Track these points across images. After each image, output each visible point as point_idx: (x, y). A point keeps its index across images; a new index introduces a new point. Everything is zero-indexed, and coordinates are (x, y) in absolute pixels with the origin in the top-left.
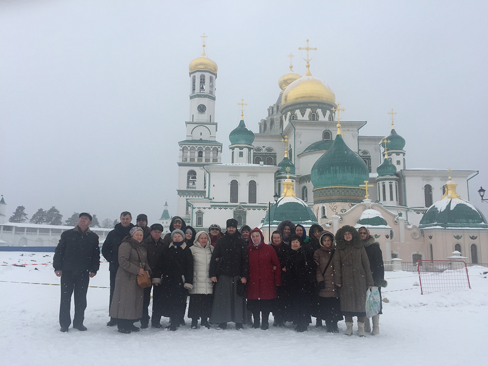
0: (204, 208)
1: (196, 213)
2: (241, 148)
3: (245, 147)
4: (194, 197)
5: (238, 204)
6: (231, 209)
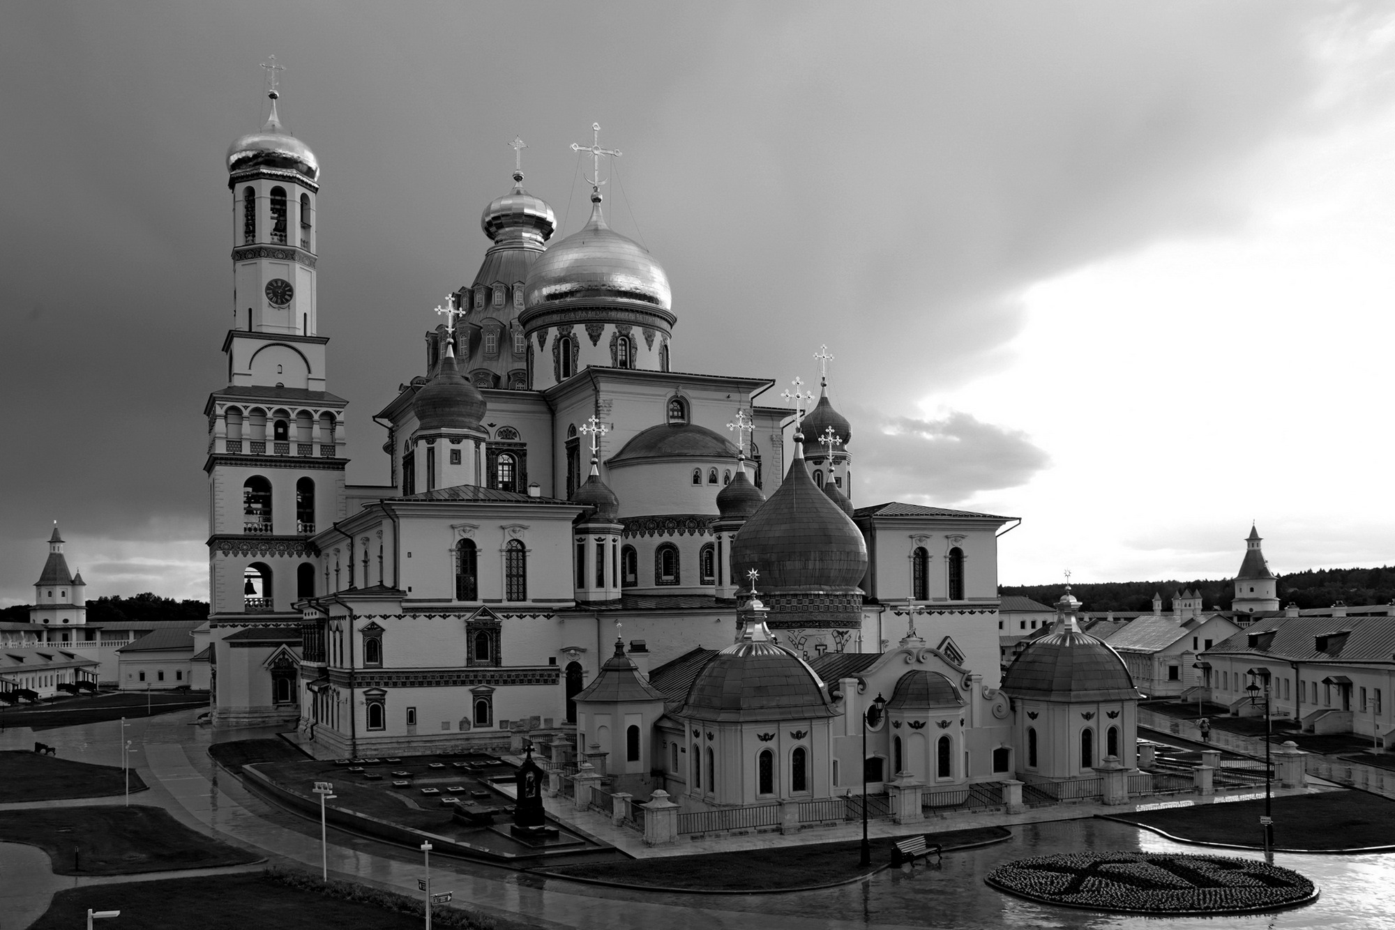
0: (385, 617)
1: (362, 631)
2: (456, 439)
3: (467, 437)
4: (268, 555)
5: (479, 603)
6: (459, 617)
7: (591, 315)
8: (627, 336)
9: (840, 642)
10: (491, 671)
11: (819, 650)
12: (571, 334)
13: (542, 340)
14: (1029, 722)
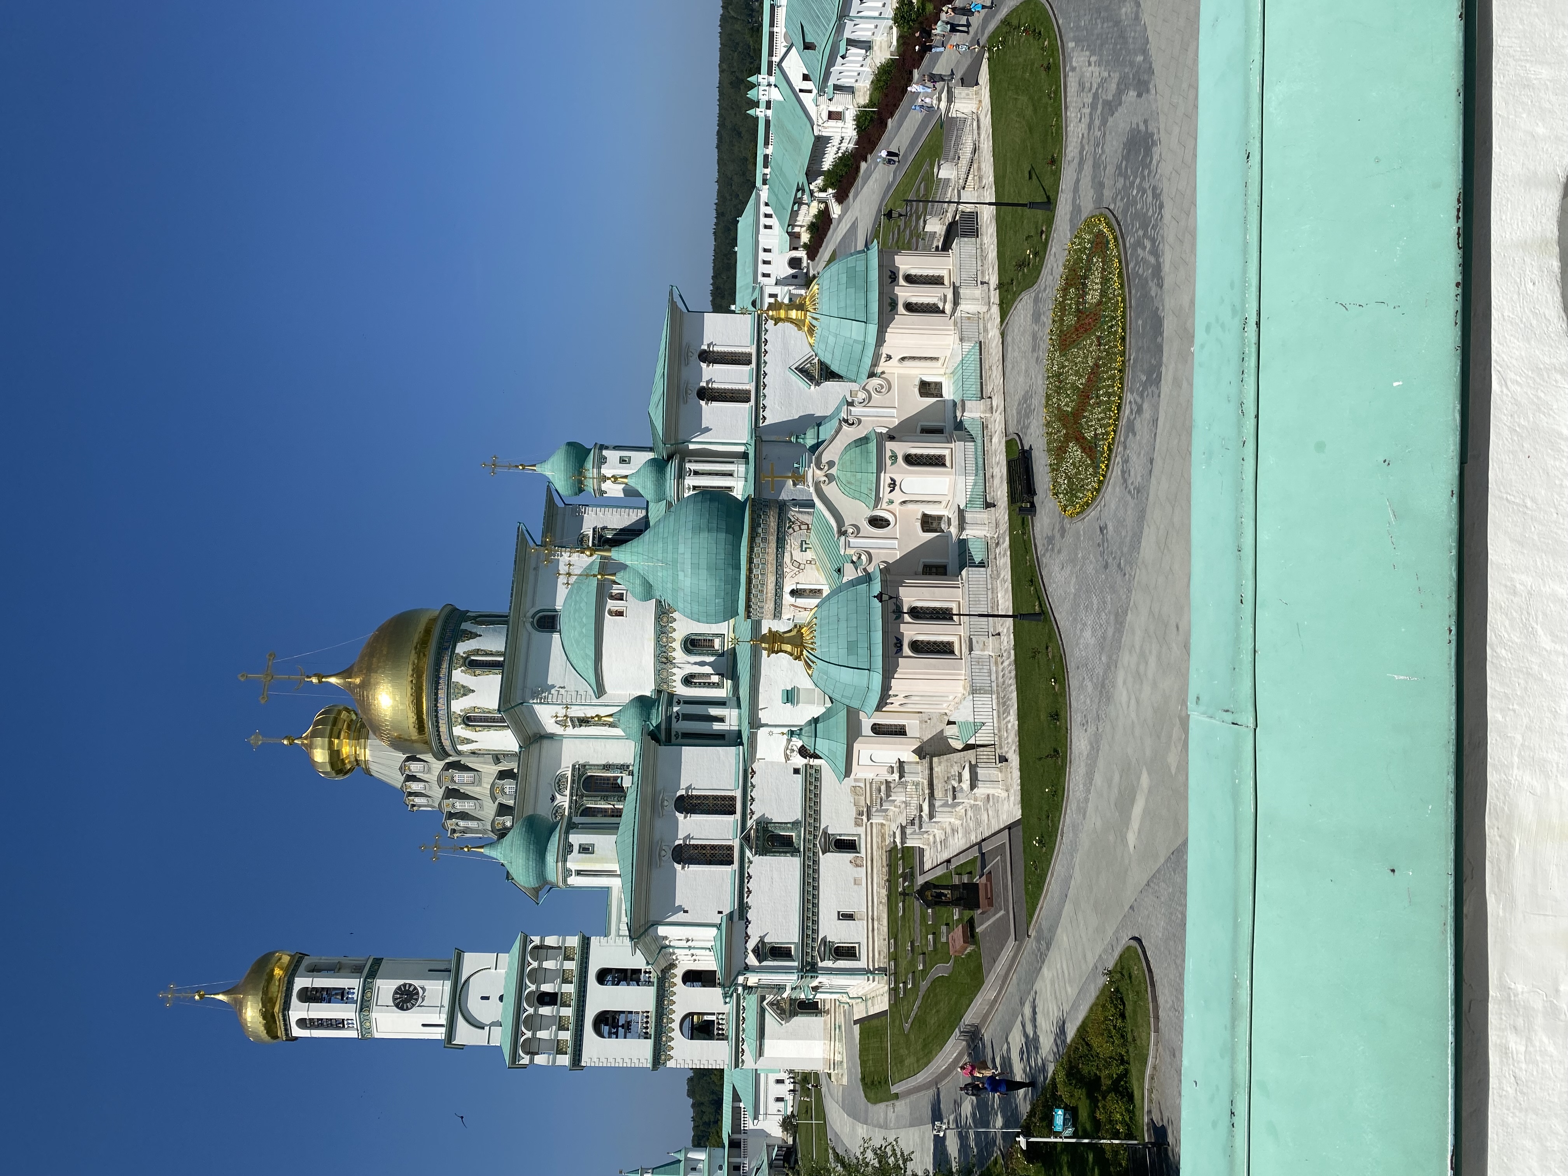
2: (569, 849)
4: (673, 1016)
5: (736, 844)
6: (750, 862)
7: (442, 694)
8: (465, 659)
9: (800, 526)
10: (805, 834)
11: (806, 548)
12: (461, 714)
13: (465, 742)
14: (894, 361)
